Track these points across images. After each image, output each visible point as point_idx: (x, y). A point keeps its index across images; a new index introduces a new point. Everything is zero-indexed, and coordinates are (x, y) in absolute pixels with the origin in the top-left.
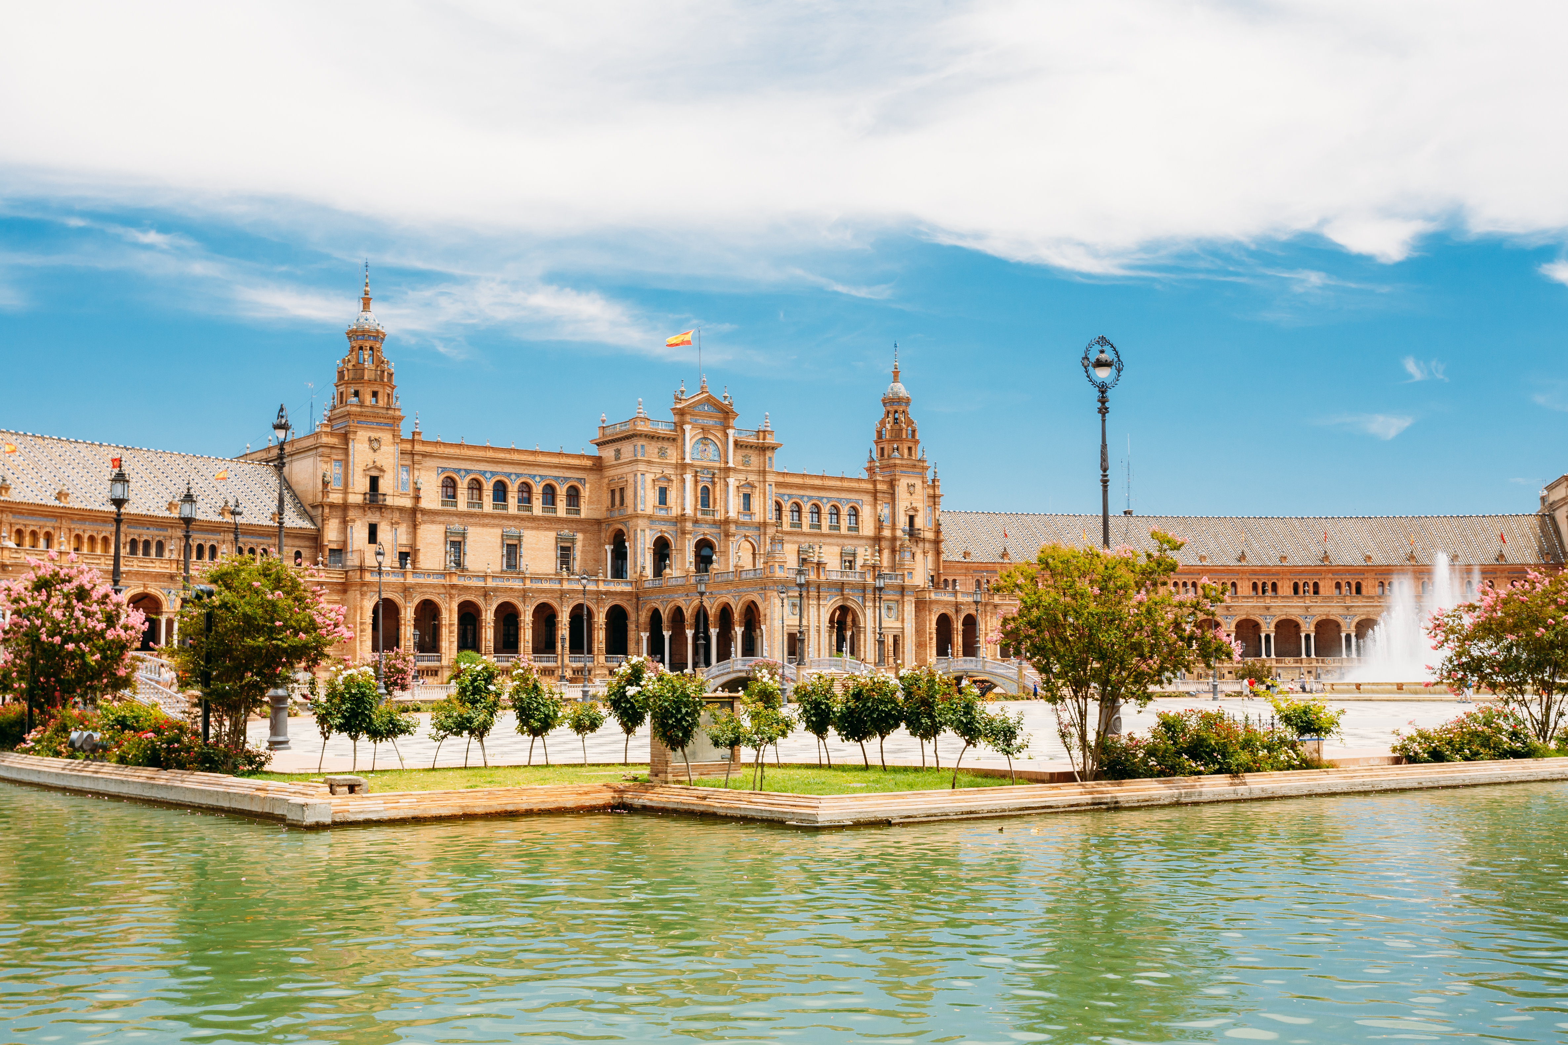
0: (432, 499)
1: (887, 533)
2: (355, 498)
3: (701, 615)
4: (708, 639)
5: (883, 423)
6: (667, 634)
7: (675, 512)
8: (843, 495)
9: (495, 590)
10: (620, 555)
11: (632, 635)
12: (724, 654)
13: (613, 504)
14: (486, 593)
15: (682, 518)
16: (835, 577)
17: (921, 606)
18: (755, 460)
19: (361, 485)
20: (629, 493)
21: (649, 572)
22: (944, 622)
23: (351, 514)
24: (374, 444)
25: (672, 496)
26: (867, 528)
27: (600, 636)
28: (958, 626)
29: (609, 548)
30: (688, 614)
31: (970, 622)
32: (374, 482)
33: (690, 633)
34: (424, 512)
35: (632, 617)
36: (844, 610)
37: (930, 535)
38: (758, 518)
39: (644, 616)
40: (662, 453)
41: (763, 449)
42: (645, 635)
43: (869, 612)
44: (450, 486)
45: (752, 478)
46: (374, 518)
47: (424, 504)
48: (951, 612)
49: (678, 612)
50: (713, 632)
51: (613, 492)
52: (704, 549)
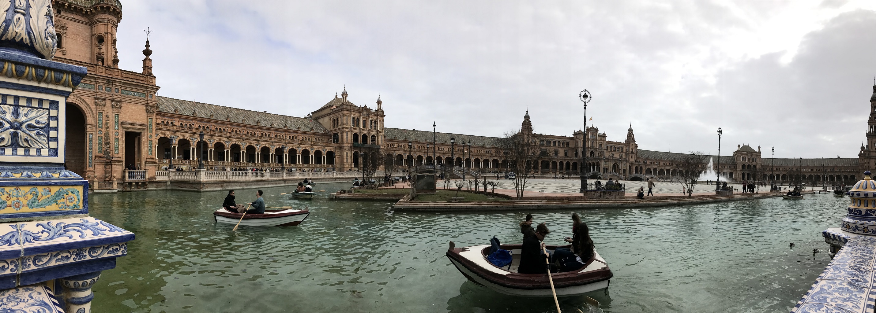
2: (525, 144)
18: (602, 139)
20: (578, 143)
24: (528, 135)
25: (586, 144)
26: (625, 151)
32: (528, 142)
34: (537, 146)
36: (615, 164)
38: (602, 148)
39: (580, 164)
41: (604, 137)
44: (542, 142)
45: (602, 142)
52: (592, 153)
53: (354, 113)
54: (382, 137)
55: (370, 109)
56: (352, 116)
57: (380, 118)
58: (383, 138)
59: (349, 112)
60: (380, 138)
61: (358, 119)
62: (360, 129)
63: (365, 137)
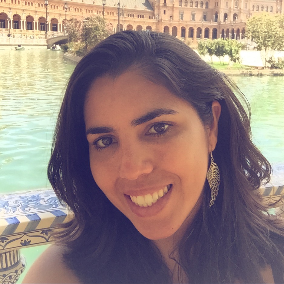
0: (177, 5)
2: (161, 4)
3: (233, 30)
6: (225, 35)
7: (229, 7)
8: (270, 4)
10: (216, 17)
11: (218, 34)
13: (216, 6)
15: (231, 9)
19: (162, 2)
20: (219, 3)
21: (222, 21)
23: (160, 8)
25: (229, 4)
29: (214, 15)
30: (230, 30)
32: (165, 1)
33: (230, 34)
34: (175, 7)
35: (218, 30)
38: (248, 9)
39: (221, 30)
42: (221, 34)
44: (181, 2)
46: (165, 9)
49: (228, 30)
50: (235, 34)
51: (216, 3)
52: (235, 16)
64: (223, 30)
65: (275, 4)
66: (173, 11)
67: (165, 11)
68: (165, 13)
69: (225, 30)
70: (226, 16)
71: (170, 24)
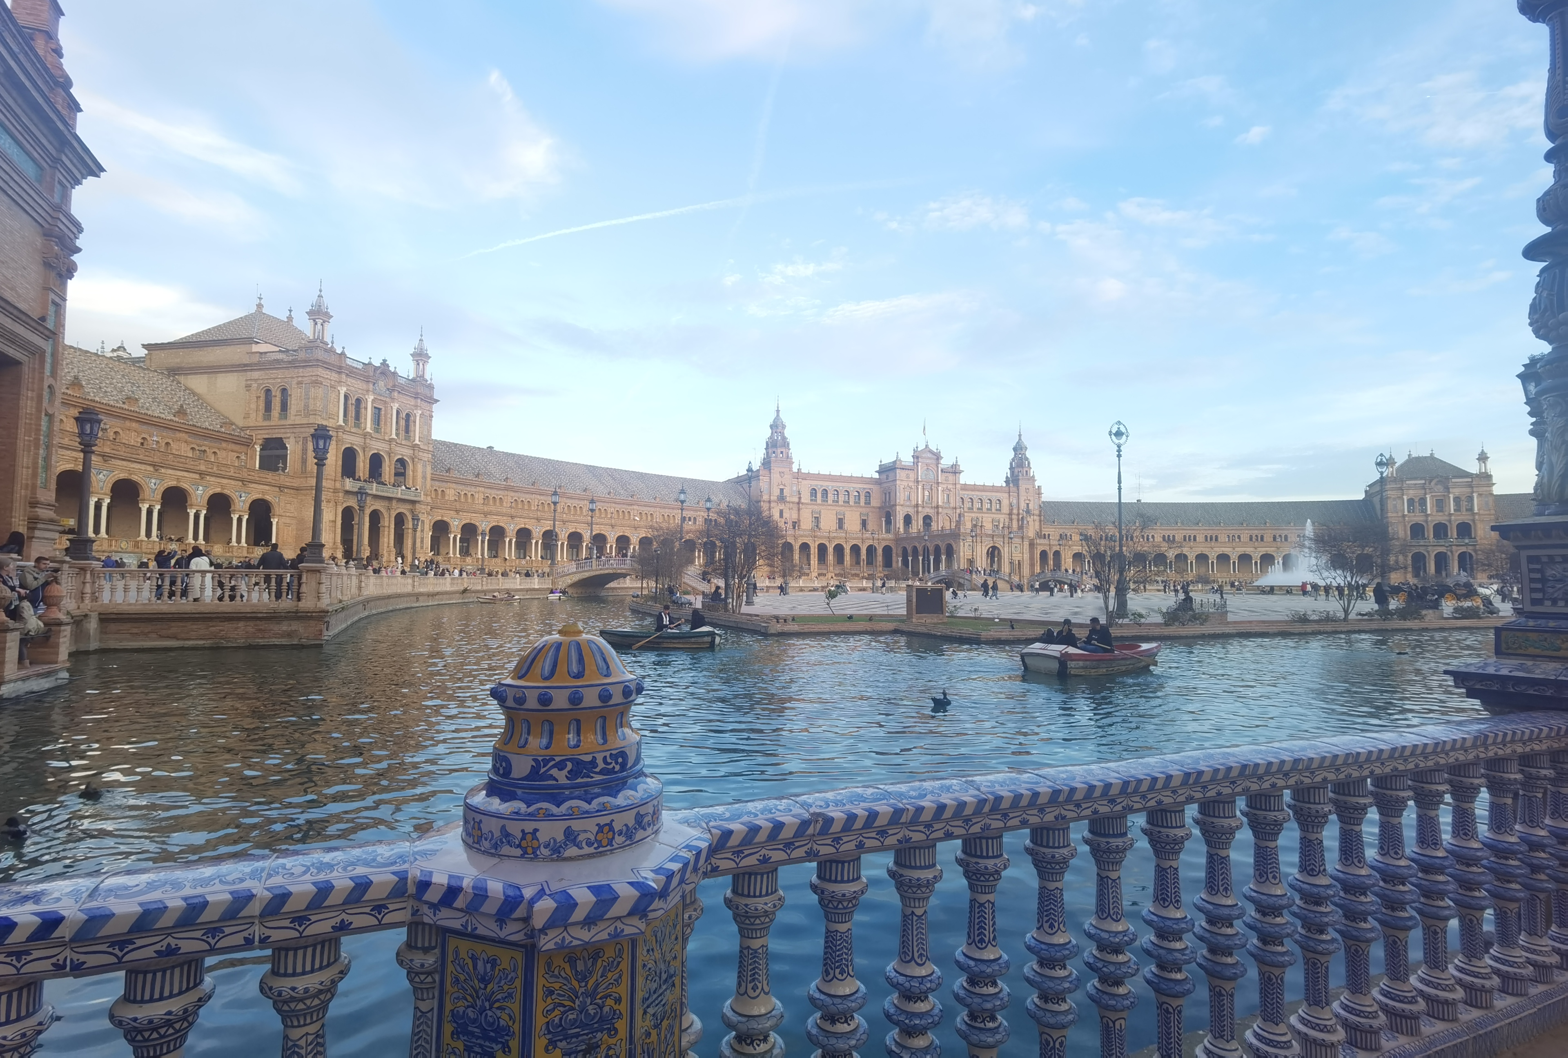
0: (806, 498)
1: (1015, 511)
2: (773, 498)
3: (926, 551)
4: (929, 561)
5: (1013, 460)
6: (910, 559)
7: (914, 503)
8: (994, 494)
9: (834, 538)
10: (888, 522)
11: (894, 559)
12: (937, 568)
13: (886, 499)
14: (830, 539)
15: (917, 506)
16: (990, 532)
17: (1032, 545)
18: (951, 477)
19: (776, 492)
20: (892, 494)
21: (902, 530)
22: (1044, 554)
23: (772, 505)
24: (781, 473)
25: (913, 497)
26: (1005, 509)
27: (880, 558)
28: (1051, 556)
29: (884, 519)
30: (920, 549)
31: (1057, 554)
32: (782, 490)
33: (921, 558)
34: (802, 503)
35: (894, 551)
36: (994, 548)
37: (1037, 512)
38: (952, 505)
39: (900, 552)
40: (908, 476)
41: (955, 473)
42: (900, 559)
43: (1006, 549)
44: (814, 492)
45: (950, 486)
46: (782, 506)
47: (803, 500)
48: (1047, 548)
49: (915, 549)
50: (932, 558)
51: (886, 494)
52: (927, 520)
53: (350, 381)
54: (424, 466)
55: (395, 374)
56: (343, 390)
57: (424, 405)
58: (429, 469)
59: (334, 376)
60: (420, 467)
61: (358, 401)
62: (365, 435)
63: (376, 461)
64: (905, 550)
65: (1006, 495)
66: (799, 510)
67: (781, 512)
68: (781, 516)
69: (910, 551)
70: (908, 519)
71: (796, 538)
